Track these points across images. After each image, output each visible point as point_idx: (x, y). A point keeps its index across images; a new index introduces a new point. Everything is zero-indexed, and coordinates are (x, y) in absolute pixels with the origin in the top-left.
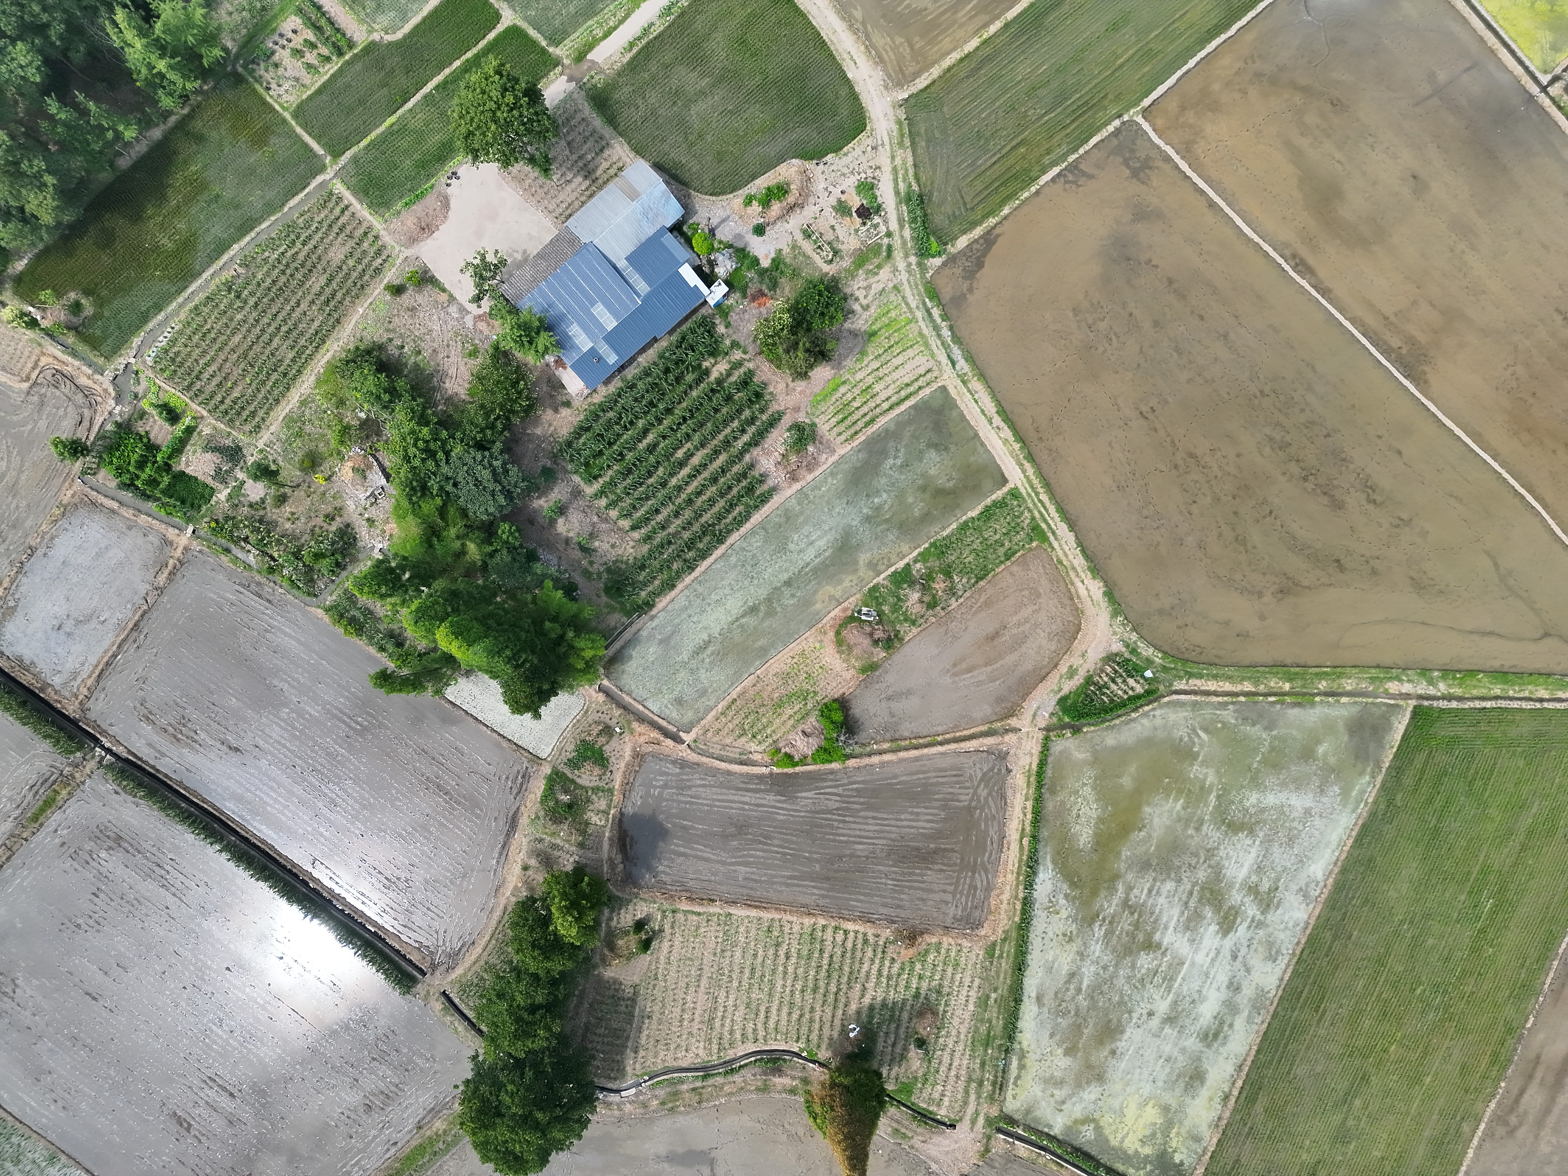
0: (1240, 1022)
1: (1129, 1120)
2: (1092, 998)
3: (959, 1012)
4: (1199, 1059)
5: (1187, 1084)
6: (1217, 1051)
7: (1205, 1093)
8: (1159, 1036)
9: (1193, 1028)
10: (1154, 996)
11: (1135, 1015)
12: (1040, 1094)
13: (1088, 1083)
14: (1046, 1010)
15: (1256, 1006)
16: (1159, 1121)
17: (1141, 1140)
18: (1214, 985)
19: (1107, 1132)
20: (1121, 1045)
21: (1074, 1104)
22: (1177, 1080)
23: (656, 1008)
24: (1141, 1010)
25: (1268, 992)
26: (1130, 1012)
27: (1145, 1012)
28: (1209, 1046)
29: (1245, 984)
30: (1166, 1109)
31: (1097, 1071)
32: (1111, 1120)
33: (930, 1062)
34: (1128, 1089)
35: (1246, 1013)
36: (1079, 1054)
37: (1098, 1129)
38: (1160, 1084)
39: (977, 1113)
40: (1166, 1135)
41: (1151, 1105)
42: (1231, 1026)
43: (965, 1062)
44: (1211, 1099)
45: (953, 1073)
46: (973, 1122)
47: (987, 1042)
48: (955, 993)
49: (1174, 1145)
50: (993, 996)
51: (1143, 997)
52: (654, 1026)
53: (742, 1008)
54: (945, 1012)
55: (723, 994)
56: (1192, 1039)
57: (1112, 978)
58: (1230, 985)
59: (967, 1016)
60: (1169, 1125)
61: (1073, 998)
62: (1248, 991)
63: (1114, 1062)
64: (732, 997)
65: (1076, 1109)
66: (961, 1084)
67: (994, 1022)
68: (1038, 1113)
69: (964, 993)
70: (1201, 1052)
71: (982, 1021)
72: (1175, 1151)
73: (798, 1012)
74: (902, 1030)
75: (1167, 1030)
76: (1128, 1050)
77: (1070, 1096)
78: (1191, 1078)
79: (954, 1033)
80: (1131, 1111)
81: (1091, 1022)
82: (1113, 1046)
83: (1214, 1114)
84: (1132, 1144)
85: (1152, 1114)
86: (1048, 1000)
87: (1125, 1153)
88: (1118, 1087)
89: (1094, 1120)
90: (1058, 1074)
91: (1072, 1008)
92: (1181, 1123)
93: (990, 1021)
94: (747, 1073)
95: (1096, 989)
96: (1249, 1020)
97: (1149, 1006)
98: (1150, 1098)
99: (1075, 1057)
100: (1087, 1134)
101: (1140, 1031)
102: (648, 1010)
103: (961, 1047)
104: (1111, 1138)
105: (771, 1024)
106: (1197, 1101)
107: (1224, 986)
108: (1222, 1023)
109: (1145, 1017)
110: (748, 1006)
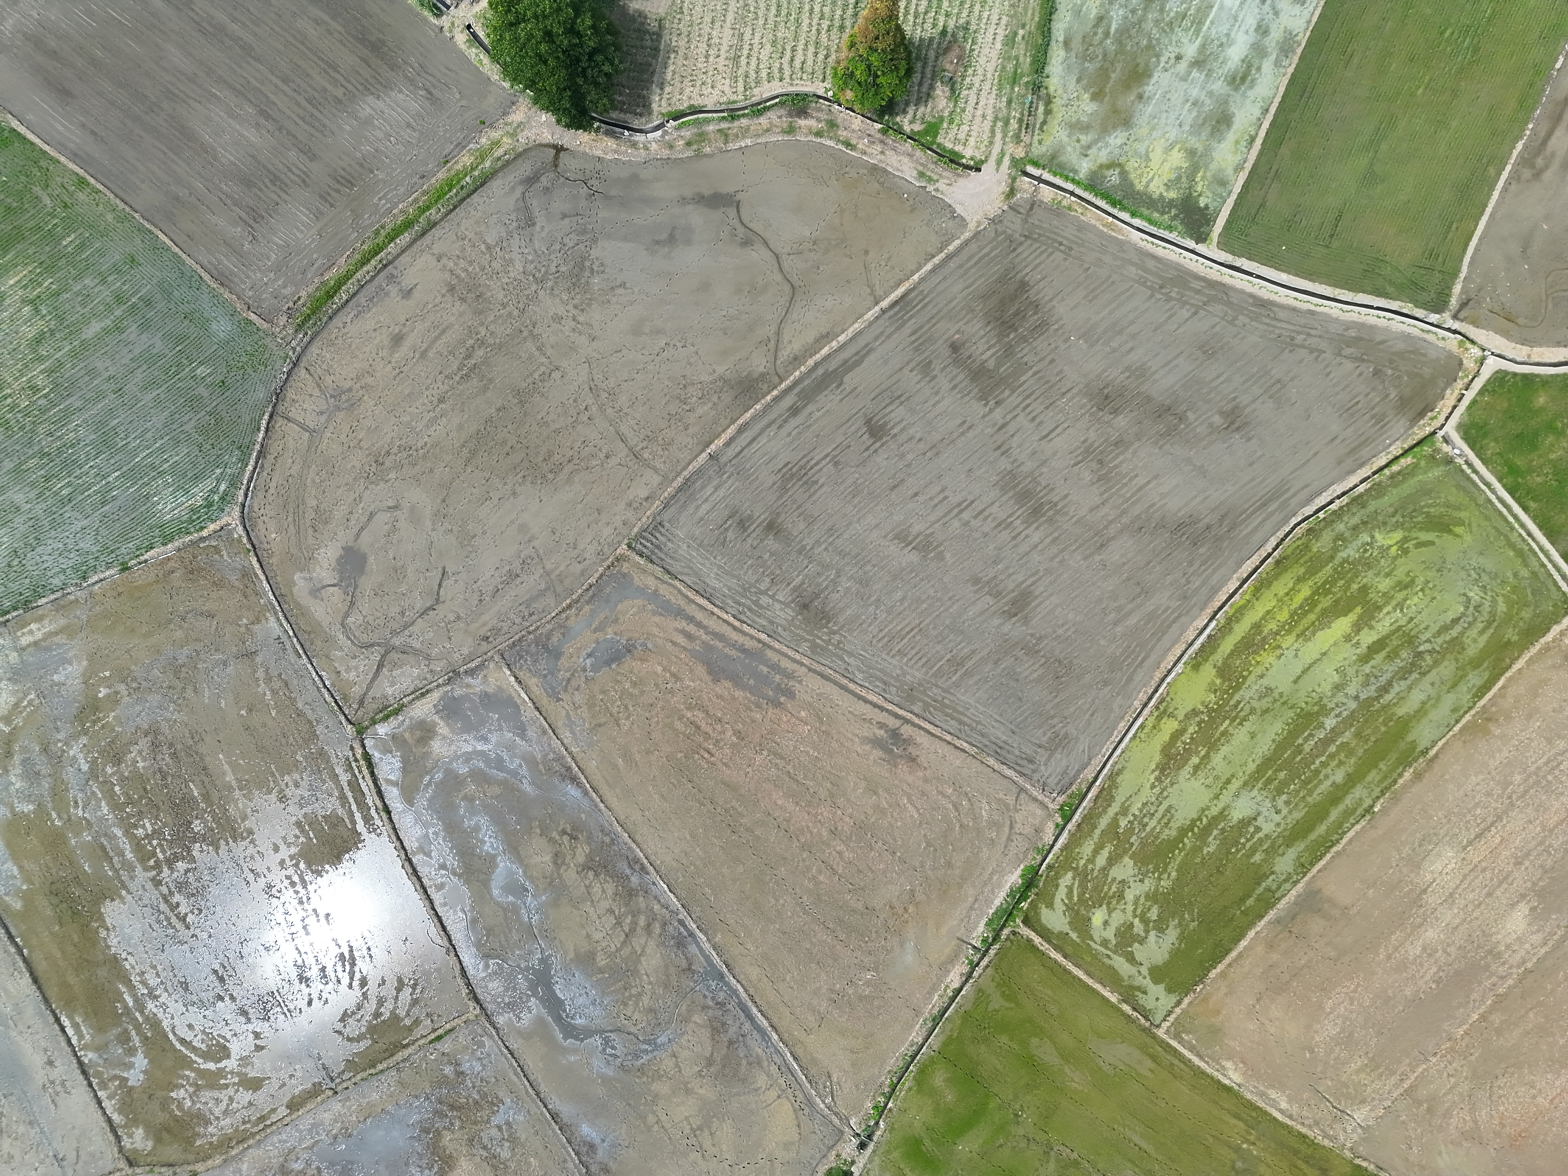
0: (1267, 66)
1: (1155, 164)
2: (1120, 42)
3: (986, 50)
4: (1226, 102)
5: (1214, 127)
6: (1244, 95)
7: (1231, 136)
8: (1186, 80)
9: (1221, 72)
10: (1183, 40)
11: (1163, 59)
12: (1065, 139)
13: (1115, 128)
14: (1073, 54)
15: (1286, 48)
16: (1185, 165)
17: (1166, 184)
18: (1242, 29)
19: (1132, 176)
20: (1149, 89)
21: (1100, 149)
22: (1203, 124)
23: (682, 43)
24: (1169, 54)
25: (1296, 35)
26: (1158, 56)
27: (1173, 55)
28: (1236, 89)
29: (1273, 27)
30: (1191, 153)
31: (1123, 116)
32: (1136, 165)
33: (956, 101)
34: (1154, 133)
35: (1274, 56)
36: (1107, 99)
37: (1124, 174)
38: (1186, 128)
39: (1002, 153)
40: (1191, 178)
41: (1177, 148)
42: (1259, 69)
43: (992, 101)
44: (1237, 142)
45: (979, 113)
46: (999, 162)
47: (1014, 80)
48: (982, 31)
49: (1199, 189)
50: (1021, 32)
51: (1170, 41)
52: (680, 61)
53: (768, 46)
54: (972, 50)
55: (748, 32)
56: (1220, 83)
57: (1140, 22)
58: (1259, 27)
59: (994, 55)
60: (1194, 169)
61: (1101, 42)
62: (1276, 35)
63: (1141, 106)
64: (758, 36)
65: (1101, 155)
66: (988, 124)
67: (1021, 59)
68: (1062, 159)
69: (991, 31)
70: (1229, 95)
71: (1009, 58)
72: (1200, 195)
73: (825, 53)
74: (928, 70)
75: (1195, 74)
76: (1155, 94)
77: (1096, 142)
78: (1218, 122)
79: (980, 71)
80: (1156, 156)
81: (1119, 66)
82: (1140, 90)
83: (1239, 157)
84: (1157, 188)
85: (1177, 158)
86: (1076, 44)
87: (1150, 197)
88: (1144, 131)
89: (1120, 165)
90: (1084, 119)
91: (1100, 52)
92: (1207, 167)
93: (1017, 58)
94: (772, 115)
95: (1124, 32)
96: (1277, 64)
97: (1177, 50)
98: (1176, 142)
99: (1102, 101)
100: (1113, 177)
101: (1167, 75)
102: (674, 44)
103: (987, 86)
104: (1136, 182)
105: (797, 63)
106: (1223, 145)
107: (1253, 29)
108: (1249, 67)
109: (1172, 61)
110: (774, 43)
